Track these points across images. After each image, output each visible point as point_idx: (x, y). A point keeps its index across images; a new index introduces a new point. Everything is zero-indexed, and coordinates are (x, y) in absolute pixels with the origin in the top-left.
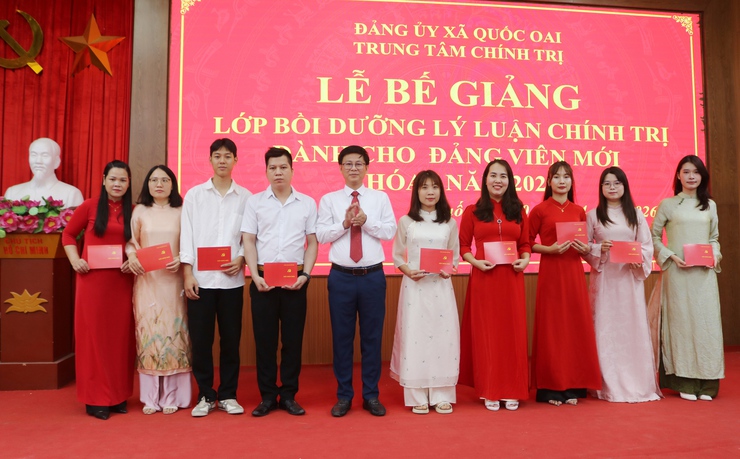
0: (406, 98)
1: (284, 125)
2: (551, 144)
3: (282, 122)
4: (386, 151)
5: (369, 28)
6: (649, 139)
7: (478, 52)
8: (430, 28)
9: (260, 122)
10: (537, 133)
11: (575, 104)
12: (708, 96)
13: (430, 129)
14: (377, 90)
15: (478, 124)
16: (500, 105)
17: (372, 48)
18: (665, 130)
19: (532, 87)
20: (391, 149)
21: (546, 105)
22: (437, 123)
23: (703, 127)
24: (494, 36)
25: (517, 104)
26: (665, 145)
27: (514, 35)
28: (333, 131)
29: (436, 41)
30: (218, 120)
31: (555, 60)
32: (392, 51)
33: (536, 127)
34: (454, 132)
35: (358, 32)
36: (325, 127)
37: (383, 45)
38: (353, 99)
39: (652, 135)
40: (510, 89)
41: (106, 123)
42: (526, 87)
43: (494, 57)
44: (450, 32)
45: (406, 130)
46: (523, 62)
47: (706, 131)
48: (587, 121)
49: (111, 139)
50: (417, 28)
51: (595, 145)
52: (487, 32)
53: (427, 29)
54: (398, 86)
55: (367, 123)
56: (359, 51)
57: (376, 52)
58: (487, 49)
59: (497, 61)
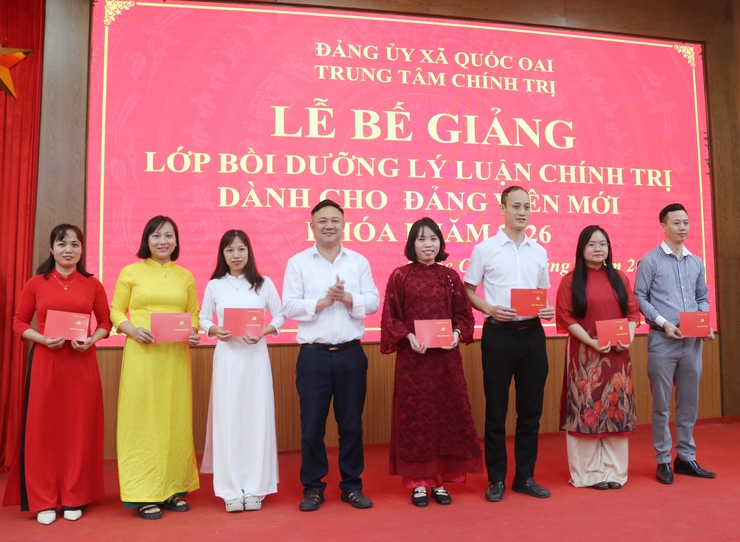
0: (376, 133)
1: (231, 163)
2: (543, 188)
3: (229, 159)
4: (353, 195)
5: (333, 49)
6: (651, 184)
7: (459, 80)
8: (404, 50)
9: (202, 159)
10: (527, 176)
11: (569, 142)
12: (713, 136)
13: (404, 168)
14: (343, 123)
15: (460, 164)
16: (485, 142)
17: (336, 73)
18: (667, 173)
19: (521, 122)
20: (359, 193)
21: (538, 144)
22: (413, 163)
23: (708, 170)
24: (478, 62)
25: (504, 141)
26: (668, 190)
27: (499, 62)
28: (290, 171)
29: (411, 67)
30: (150, 156)
31: (546, 91)
32: (360, 77)
33: (526, 168)
34: (433, 173)
35: (320, 54)
36: (280, 165)
37: (349, 69)
38: (314, 133)
39: (654, 178)
40: (496, 124)
41: (8, 155)
42: (515, 122)
43: (478, 86)
44: (427, 56)
45: (376, 170)
46: (511, 92)
47: (712, 174)
48: (583, 162)
49: (15, 176)
50: (389, 50)
51: (592, 189)
52: (470, 58)
53: (401, 52)
54: (367, 118)
55: (330, 161)
56: (322, 76)
57: (341, 78)
58: (470, 77)
59: (481, 91)
